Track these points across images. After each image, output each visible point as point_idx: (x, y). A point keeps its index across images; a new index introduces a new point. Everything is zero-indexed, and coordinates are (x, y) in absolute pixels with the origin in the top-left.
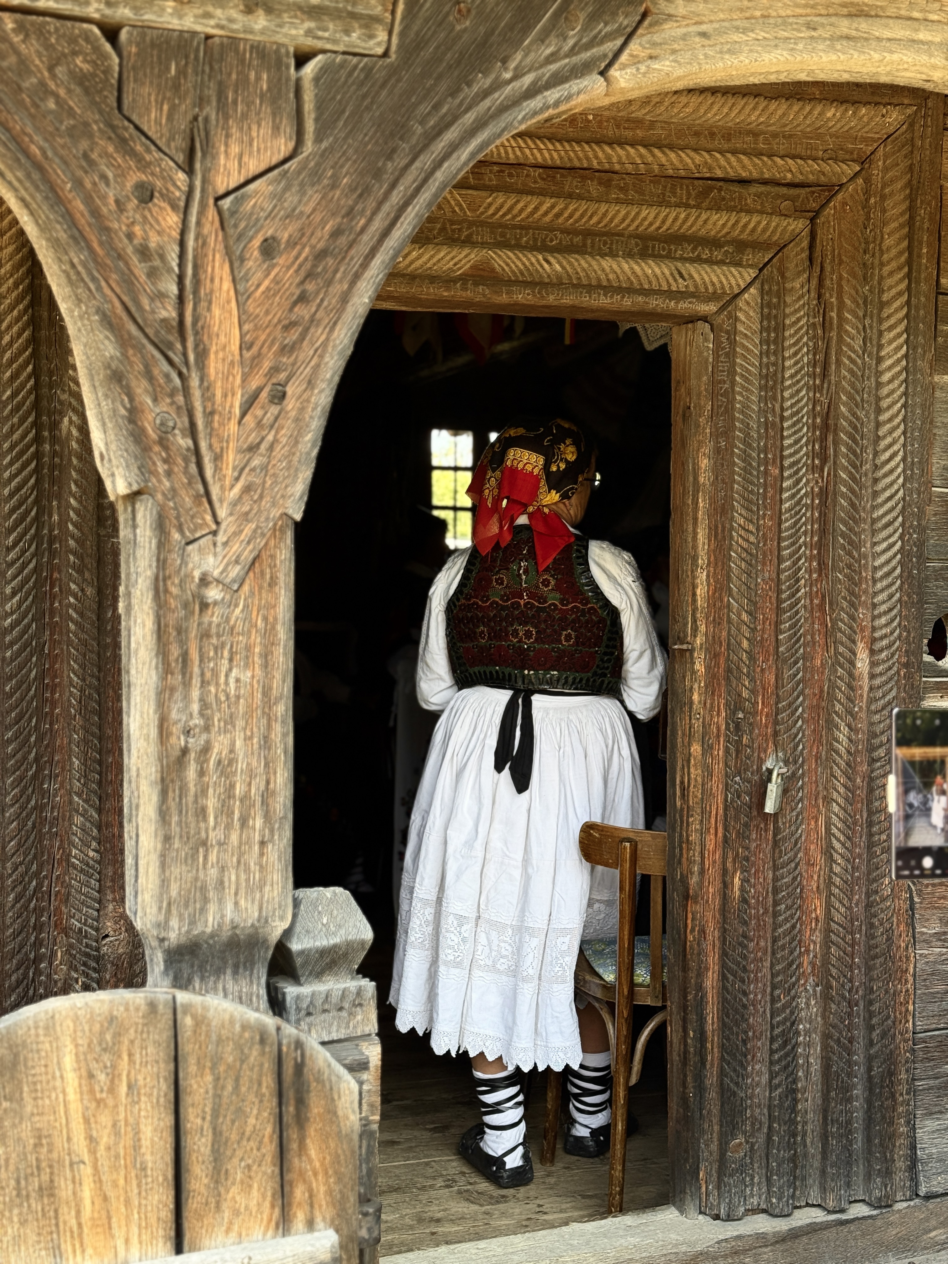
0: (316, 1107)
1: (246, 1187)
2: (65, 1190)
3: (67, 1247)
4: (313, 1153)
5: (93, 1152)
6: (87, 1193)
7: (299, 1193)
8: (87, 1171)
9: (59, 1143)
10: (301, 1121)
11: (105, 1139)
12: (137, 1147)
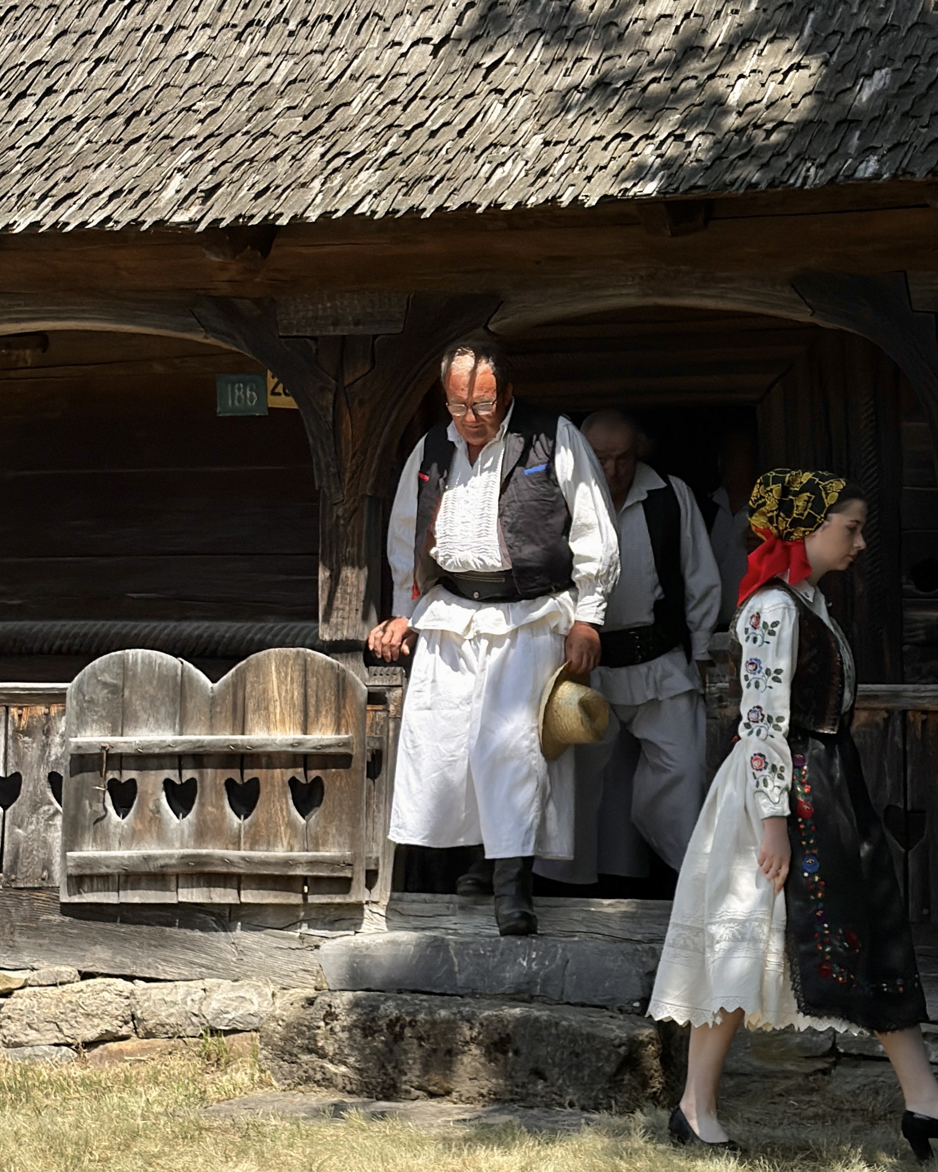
0: (349, 693)
1: (326, 717)
2: (271, 709)
3: (272, 727)
4: (348, 708)
5: (280, 698)
6: (278, 710)
7: (343, 722)
8: (278, 703)
9: (270, 692)
10: (344, 698)
11: (283, 694)
12: (292, 697)
